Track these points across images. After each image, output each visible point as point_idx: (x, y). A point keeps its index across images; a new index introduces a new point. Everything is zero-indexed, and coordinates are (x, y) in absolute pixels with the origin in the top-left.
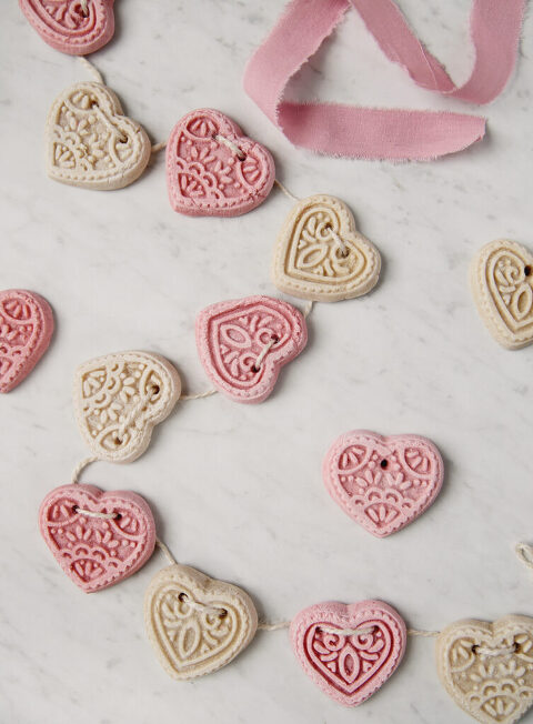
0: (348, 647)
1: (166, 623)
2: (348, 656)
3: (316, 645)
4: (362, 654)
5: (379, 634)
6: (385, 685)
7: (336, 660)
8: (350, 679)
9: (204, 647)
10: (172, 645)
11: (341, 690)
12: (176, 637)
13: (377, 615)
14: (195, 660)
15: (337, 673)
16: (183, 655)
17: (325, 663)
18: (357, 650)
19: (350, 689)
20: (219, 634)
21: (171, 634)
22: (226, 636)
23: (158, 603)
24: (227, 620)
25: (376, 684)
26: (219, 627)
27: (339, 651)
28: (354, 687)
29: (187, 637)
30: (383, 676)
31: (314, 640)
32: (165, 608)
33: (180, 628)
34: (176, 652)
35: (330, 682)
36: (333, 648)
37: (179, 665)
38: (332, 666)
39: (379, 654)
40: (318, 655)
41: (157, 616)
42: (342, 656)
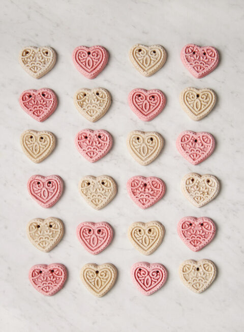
0: (148, 276)
1: (136, 147)
2: (148, 279)
3: (138, 274)
4: (152, 279)
5: (158, 274)
6: (158, 290)
7: (144, 280)
8: (147, 286)
9: (149, 151)
10: (140, 153)
11: (144, 289)
12: (140, 150)
13: (159, 268)
14: (148, 156)
15: (144, 284)
16: (144, 155)
17: (140, 280)
18: (151, 278)
19: (147, 289)
20: (153, 145)
21: (138, 150)
22: (155, 145)
23: (131, 142)
24: (154, 141)
25: (155, 289)
26: (152, 143)
27: (145, 277)
28: (149, 288)
29: (143, 149)
30: (158, 287)
31: (138, 272)
32: (134, 143)
33: (140, 148)
34: (141, 155)
35: (141, 286)
36: (143, 276)
37: (144, 159)
38: (142, 281)
39: (158, 280)
40: (139, 277)
41: (132, 146)
42: (146, 279)
